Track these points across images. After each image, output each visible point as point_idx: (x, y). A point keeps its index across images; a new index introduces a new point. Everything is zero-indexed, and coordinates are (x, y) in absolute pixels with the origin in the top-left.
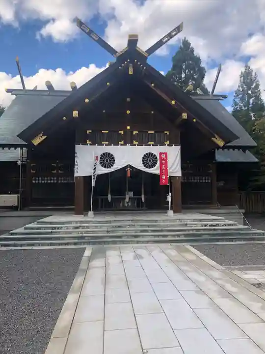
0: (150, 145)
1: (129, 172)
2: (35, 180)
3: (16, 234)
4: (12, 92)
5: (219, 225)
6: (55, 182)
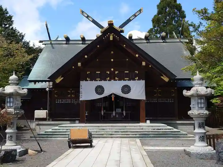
0: (126, 80)
1: (113, 98)
2: (57, 101)
4: (42, 42)
5: (162, 129)
6: (70, 102)
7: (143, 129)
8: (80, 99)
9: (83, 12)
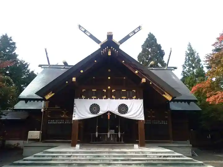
0: (123, 99)
2: (50, 122)
3: (27, 160)
4: (41, 66)
5: (170, 156)
6: (63, 123)
7: (146, 156)
8: (74, 119)
9: (80, 26)
